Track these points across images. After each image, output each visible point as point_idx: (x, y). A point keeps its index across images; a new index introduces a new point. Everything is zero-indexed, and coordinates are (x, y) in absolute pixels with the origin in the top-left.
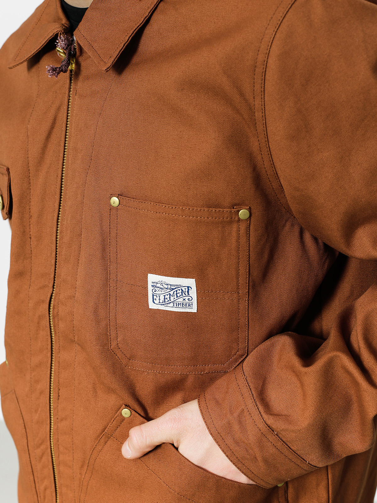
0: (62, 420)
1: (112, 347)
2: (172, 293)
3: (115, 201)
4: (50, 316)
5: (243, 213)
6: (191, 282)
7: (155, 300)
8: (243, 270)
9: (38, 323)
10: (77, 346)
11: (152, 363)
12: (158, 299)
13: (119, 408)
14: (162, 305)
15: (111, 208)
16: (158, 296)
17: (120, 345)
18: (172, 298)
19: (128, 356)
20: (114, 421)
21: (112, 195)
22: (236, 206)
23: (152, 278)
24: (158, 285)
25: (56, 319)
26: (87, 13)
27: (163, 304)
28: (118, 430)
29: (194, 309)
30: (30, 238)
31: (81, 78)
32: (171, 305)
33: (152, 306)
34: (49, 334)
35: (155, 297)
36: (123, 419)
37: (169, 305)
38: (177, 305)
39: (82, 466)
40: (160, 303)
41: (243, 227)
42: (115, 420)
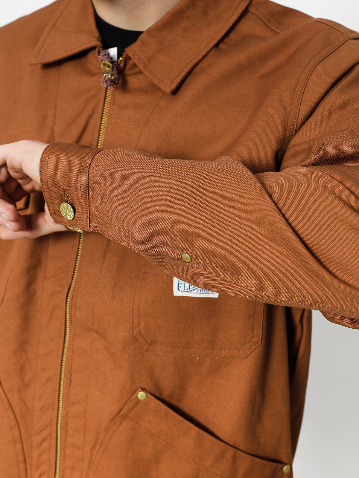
0: (73, 404)
1: (134, 334)
4: (66, 306)
7: (179, 288)
9: (52, 313)
11: (173, 347)
12: (183, 286)
13: (135, 392)
14: (186, 292)
16: (183, 284)
17: (142, 332)
19: (149, 342)
20: (129, 403)
25: (73, 309)
27: (188, 291)
28: (134, 411)
29: (216, 295)
32: (196, 291)
33: (176, 293)
34: (64, 323)
35: (180, 285)
36: (139, 401)
37: (193, 292)
38: (201, 291)
39: (93, 447)
40: (184, 290)
42: (131, 403)
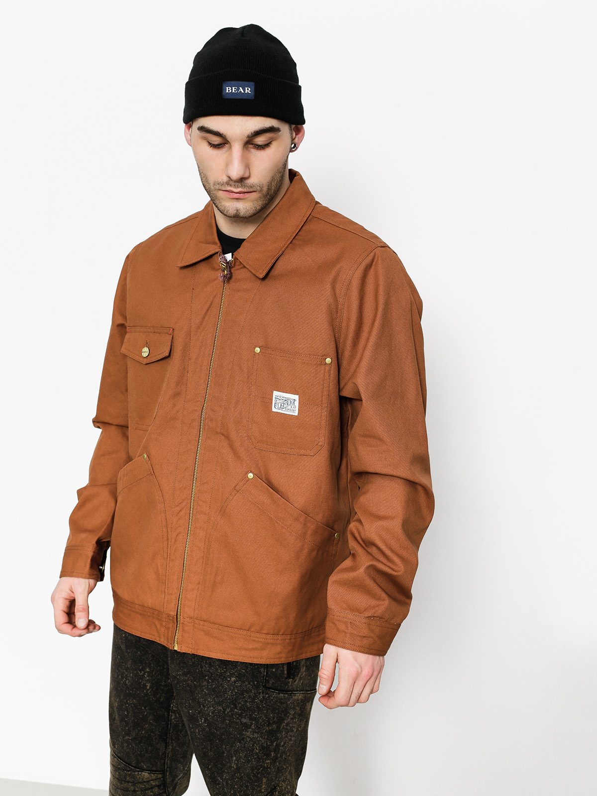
2: (285, 402)
3: (258, 350)
5: (328, 360)
6: (296, 397)
7: (276, 406)
8: (325, 393)
10: (221, 436)
13: (246, 473)
15: (255, 354)
16: (277, 404)
18: (285, 406)
21: (256, 346)
22: (325, 356)
23: (276, 393)
24: (278, 398)
26: (244, 244)
27: (280, 409)
28: (244, 486)
29: (296, 414)
30: (188, 372)
31: (233, 280)
32: (289, 411)
33: (274, 410)
36: (248, 479)
37: (283, 410)
40: (278, 408)
41: (327, 368)
42: (243, 480)
